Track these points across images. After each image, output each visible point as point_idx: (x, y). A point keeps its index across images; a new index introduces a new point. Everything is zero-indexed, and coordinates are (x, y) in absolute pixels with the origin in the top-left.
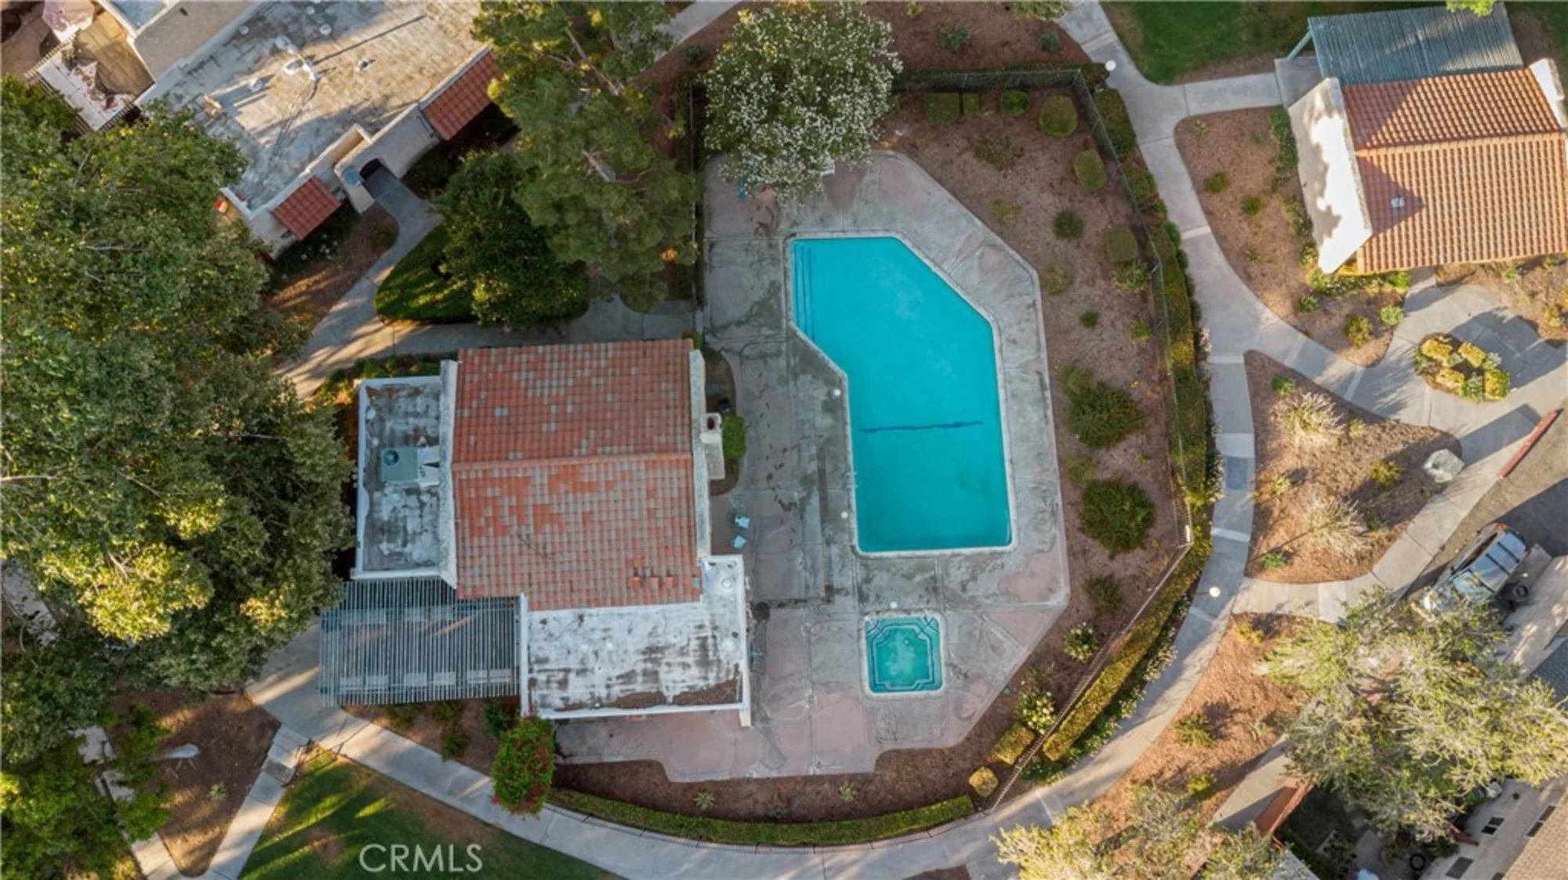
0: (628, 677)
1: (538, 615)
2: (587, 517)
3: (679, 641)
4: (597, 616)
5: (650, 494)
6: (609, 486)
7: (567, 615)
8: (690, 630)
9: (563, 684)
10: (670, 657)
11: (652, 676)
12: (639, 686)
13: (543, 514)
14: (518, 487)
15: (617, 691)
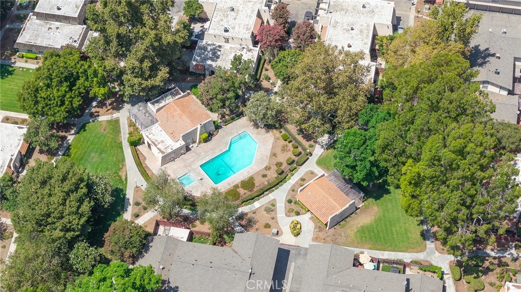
0: (157, 141)
1: (158, 126)
2: (177, 121)
3: (167, 144)
4: (163, 132)
5: (186, 126)
6: (183, 121)
7: (161, 129)
8: (169, 144)
9: (150, 134)
10: (163, 144)
11: (159, 143)
12: (156, 143)
13: (173, 116)
14: (175, 110)
15: (153, 141)
